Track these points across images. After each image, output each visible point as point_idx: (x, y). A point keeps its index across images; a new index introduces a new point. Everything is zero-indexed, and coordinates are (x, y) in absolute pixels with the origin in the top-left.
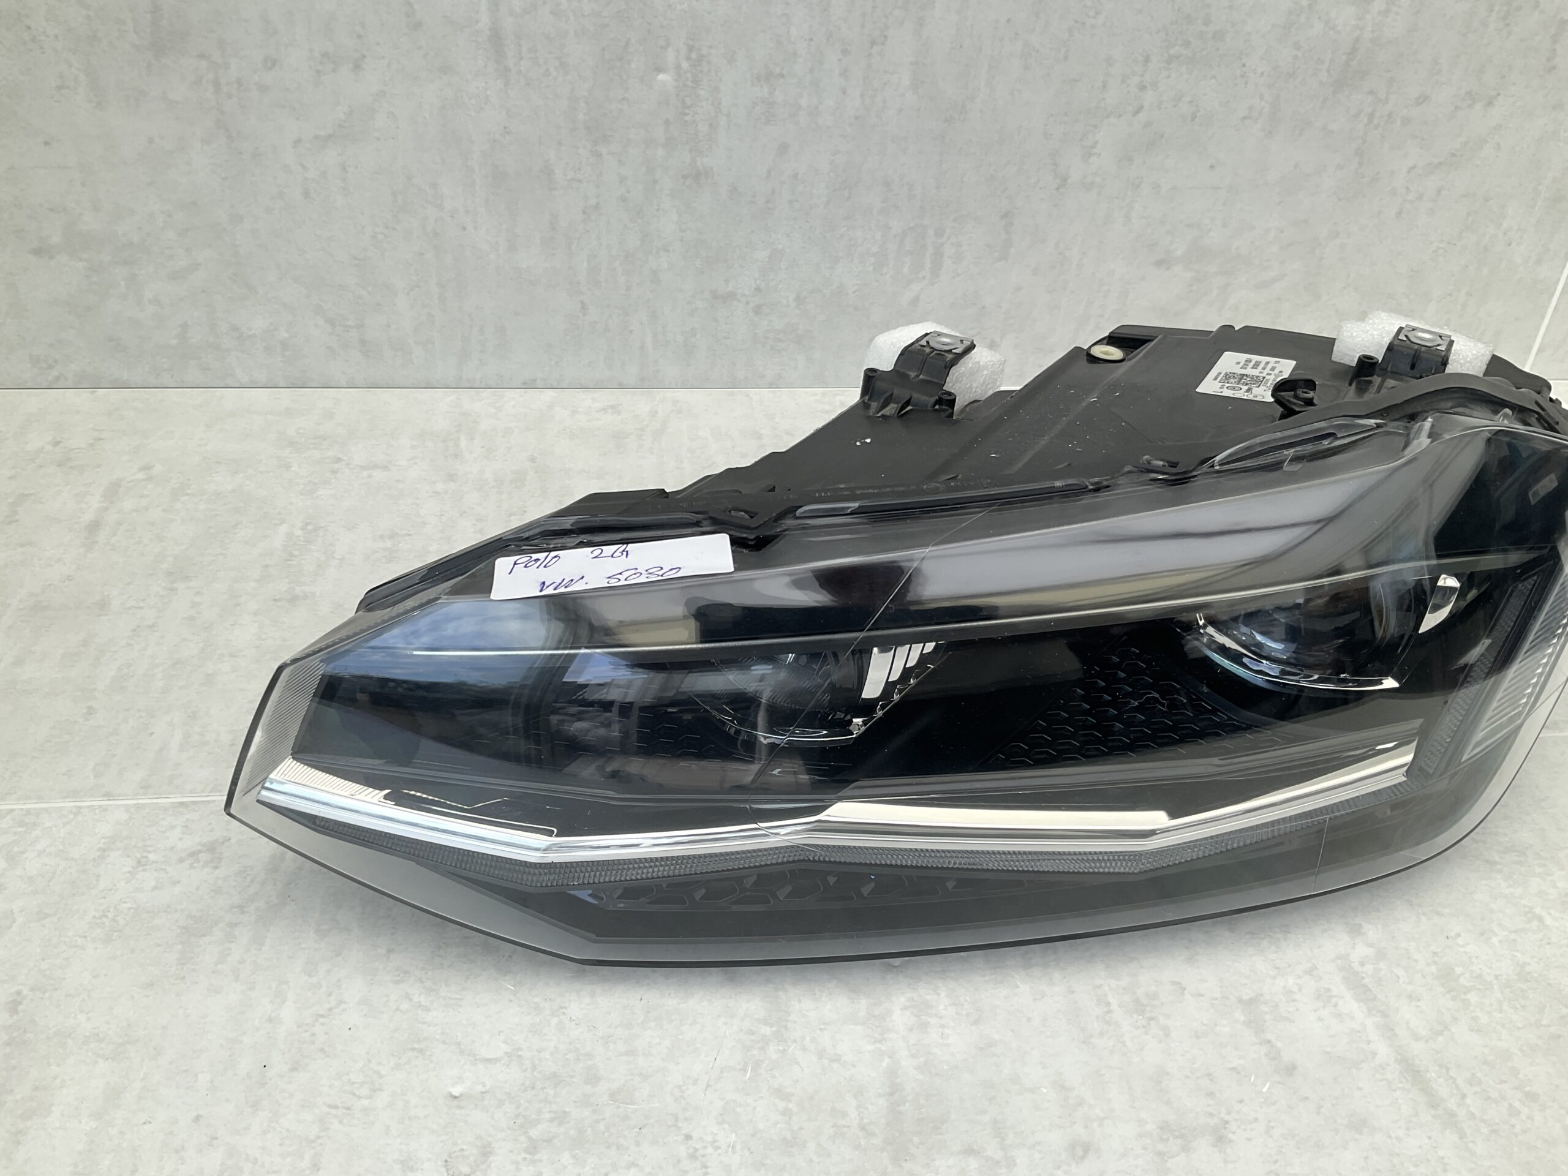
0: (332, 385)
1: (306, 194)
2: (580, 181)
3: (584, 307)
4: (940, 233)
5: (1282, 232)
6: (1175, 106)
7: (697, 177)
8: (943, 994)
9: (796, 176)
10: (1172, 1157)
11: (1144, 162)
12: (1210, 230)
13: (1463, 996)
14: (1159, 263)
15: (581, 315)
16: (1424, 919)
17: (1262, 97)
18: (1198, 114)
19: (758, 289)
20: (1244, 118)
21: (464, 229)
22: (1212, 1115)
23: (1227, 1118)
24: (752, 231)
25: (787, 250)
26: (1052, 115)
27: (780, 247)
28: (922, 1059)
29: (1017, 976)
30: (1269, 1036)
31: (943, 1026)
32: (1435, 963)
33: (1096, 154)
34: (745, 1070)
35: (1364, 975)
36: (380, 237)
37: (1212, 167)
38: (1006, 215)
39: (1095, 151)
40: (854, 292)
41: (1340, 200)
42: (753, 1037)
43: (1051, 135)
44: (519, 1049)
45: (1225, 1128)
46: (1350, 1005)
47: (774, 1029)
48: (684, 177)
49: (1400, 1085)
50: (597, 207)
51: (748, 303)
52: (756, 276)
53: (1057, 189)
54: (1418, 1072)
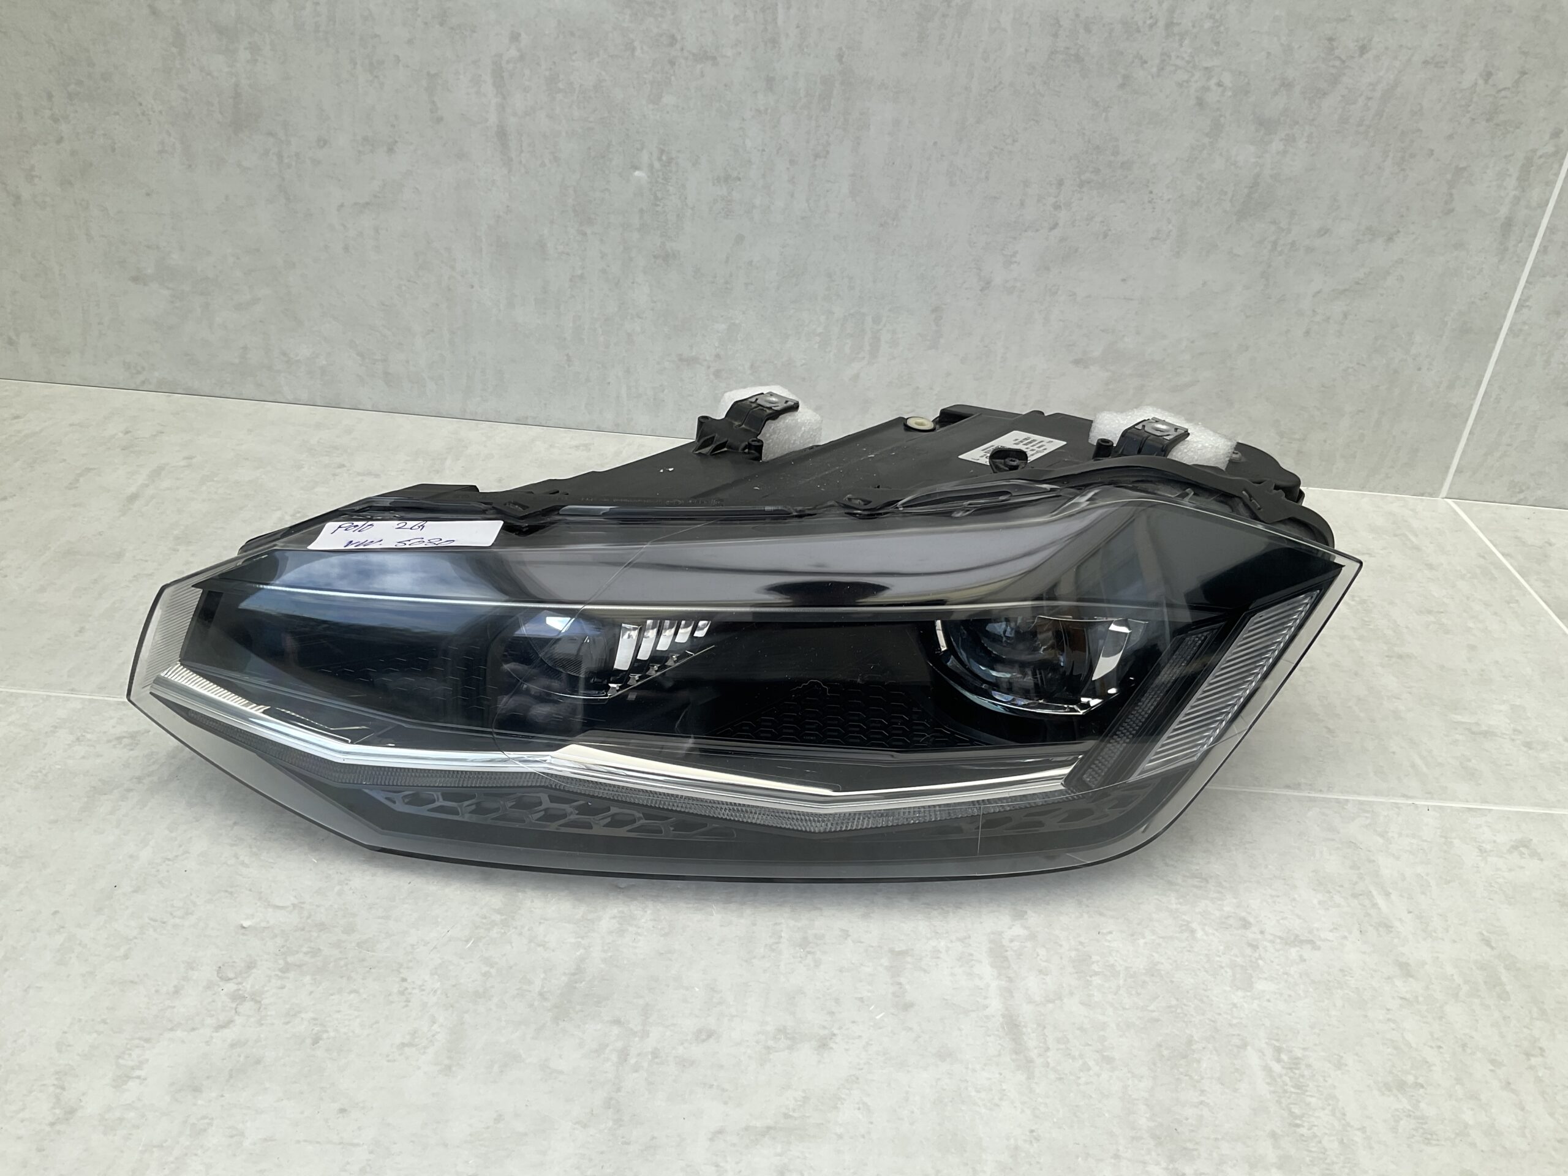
0: (361, 407)
1: (346, 249)
2: (568, 254)
3: (569, 359)
4: (877, 320)
5: (1193, 342)
6: (1088, 225)
7: (666, 257)
8: (649, 912)
9: (750, 263)
10: (777, 1052)
11: (1061, 272)
12: (1124, 336)
13: (1088, 978)
14: (1077, 362)
15: (566, 366)
16: (1086, 916)
17: (1169, 221)
18: (1110, 233)
19: (718, 356)
20: (1153, 239)
21: (472, 287)
22: (824, 1028)
23: (836, 1032)
24: (713, 307)
25: (743, 325)
26: (975, 226)
27: (737, 322)
28: (610, 954)
29: (714, 907)
30: (902, 980)
31: (637, 934)
32: (1077, 950)
33: (1016, 262)
34: (467, 941)
35: (1008, 949)
36: (404, 288)
37: (1124, 280)
38: (936, 310)
39: (1014, 259)
40: (802, 365)
41: (1247, 317)
42: (484, 921)
43: (975, 243)
44: (304, 903)
45: (831, 1039)
46: (986, 970)
47: (503, 917)
48: (655, 257)
49: (996, 1033)
50: (582, 277)
51: (709, 367)
52: (717, 345)
53: (981, 290)
54: (1017, 1026)
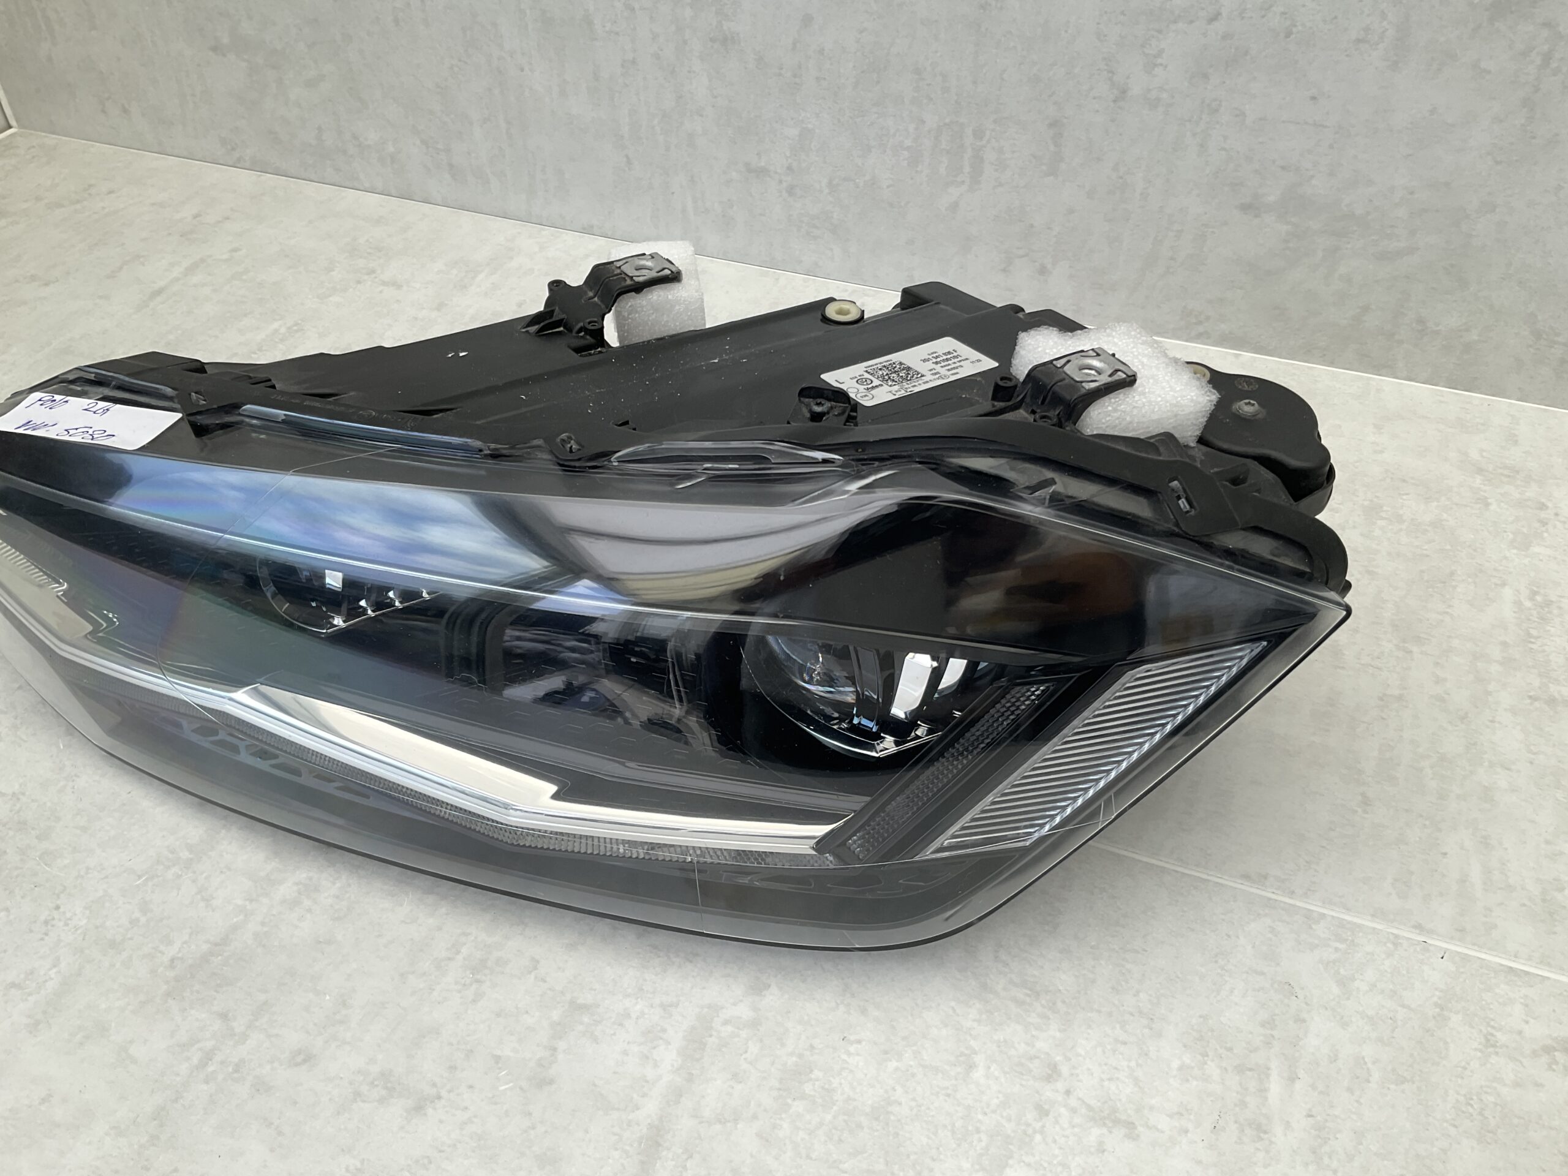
0: (433, 202)
1: (396, 21)
2: (617, 34)
3: (629, 162)
4: (979, 134)
5: (1412, 193)
6: (1263, 17)
7: (726, 41)
8: (338, 885)
9: (821, 51)
10: (364, 1101)
11: (1223, 82)
12: (1312, 177)
13: (789, 1101)
14: (1244, 208)
15: (627, 169)
16: (842, 1008)
17: (1383, 15)
18: (1294, 30)
19: (789, 168)
20: (1359, 41)
21: (522, 70)
22: (434, 1085)
23: (444, 1093)
24: (781, 106)
25: (817, 131)
26: (1106, 12)
27: (810, 126)
28: (265, 929)
29: (410, 896)
30: (562, 1045)
31: (309, 911)
32: (801, 1056)
33: (1161, 65)
34: (140, 877)
35: (714, 1033)
36: (456, 69)
37: (1314, 98)
38: (1054, 124)
39: (1159, 61)
40: (888, 187)
41: (1498, 163)
42: (170, 856)
43: (1105, 36)
44: (23, 794)
45: (432, 1102)
46: (668, 1056)
47: (191, 856)
48: (712, 40)
49: (628, 1148)
50: (634, 62)
51: (781, 182)
52: (788, 154)
53: (1115, 101)
54: (659, 1145)
